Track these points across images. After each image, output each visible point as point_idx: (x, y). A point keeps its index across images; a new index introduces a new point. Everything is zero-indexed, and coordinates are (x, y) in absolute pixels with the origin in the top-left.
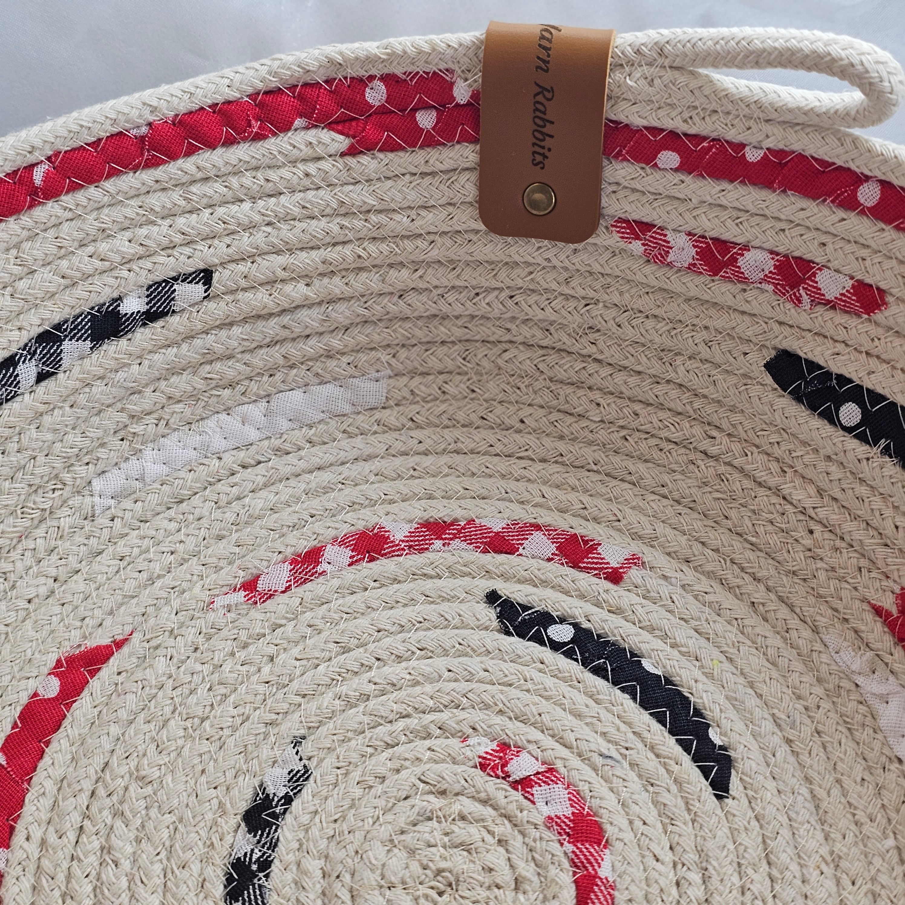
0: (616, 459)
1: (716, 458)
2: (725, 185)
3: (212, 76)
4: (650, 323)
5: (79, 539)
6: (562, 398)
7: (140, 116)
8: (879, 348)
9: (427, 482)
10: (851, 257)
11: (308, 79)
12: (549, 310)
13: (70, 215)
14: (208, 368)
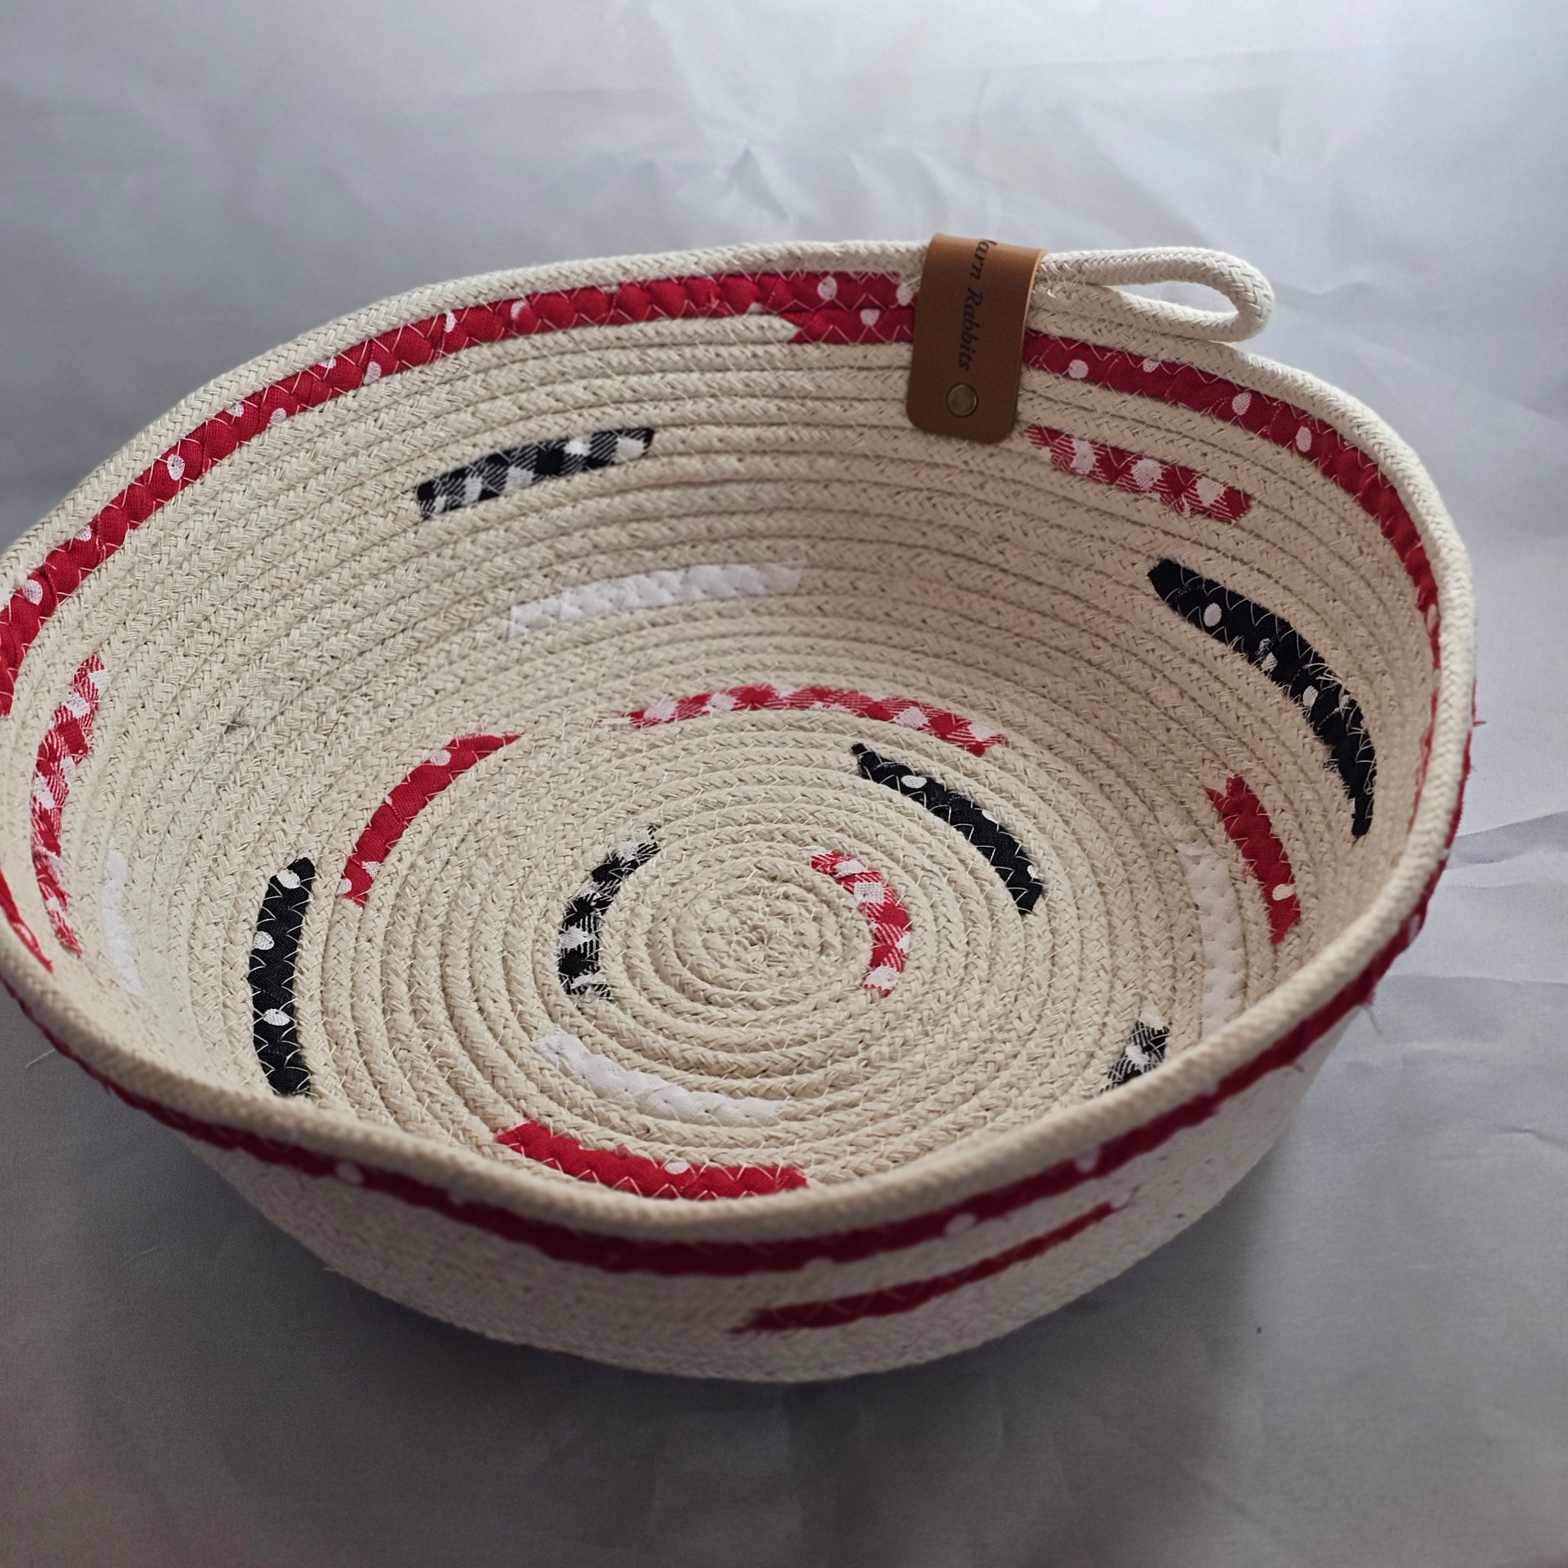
0: (1005, 662)
1: (1098, 667)
2: (1126, 396)
3: (684, 253)
4: (1054, 532)
5: (490, 652)
6: (965, 604)
7: (613, 275)
8: (1243, 551)
9: (822, 659)
10: (1226, 466)
11: (768, 268)
12: (963, 515)
13: (535, 353)
14: (635, 525)
